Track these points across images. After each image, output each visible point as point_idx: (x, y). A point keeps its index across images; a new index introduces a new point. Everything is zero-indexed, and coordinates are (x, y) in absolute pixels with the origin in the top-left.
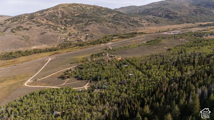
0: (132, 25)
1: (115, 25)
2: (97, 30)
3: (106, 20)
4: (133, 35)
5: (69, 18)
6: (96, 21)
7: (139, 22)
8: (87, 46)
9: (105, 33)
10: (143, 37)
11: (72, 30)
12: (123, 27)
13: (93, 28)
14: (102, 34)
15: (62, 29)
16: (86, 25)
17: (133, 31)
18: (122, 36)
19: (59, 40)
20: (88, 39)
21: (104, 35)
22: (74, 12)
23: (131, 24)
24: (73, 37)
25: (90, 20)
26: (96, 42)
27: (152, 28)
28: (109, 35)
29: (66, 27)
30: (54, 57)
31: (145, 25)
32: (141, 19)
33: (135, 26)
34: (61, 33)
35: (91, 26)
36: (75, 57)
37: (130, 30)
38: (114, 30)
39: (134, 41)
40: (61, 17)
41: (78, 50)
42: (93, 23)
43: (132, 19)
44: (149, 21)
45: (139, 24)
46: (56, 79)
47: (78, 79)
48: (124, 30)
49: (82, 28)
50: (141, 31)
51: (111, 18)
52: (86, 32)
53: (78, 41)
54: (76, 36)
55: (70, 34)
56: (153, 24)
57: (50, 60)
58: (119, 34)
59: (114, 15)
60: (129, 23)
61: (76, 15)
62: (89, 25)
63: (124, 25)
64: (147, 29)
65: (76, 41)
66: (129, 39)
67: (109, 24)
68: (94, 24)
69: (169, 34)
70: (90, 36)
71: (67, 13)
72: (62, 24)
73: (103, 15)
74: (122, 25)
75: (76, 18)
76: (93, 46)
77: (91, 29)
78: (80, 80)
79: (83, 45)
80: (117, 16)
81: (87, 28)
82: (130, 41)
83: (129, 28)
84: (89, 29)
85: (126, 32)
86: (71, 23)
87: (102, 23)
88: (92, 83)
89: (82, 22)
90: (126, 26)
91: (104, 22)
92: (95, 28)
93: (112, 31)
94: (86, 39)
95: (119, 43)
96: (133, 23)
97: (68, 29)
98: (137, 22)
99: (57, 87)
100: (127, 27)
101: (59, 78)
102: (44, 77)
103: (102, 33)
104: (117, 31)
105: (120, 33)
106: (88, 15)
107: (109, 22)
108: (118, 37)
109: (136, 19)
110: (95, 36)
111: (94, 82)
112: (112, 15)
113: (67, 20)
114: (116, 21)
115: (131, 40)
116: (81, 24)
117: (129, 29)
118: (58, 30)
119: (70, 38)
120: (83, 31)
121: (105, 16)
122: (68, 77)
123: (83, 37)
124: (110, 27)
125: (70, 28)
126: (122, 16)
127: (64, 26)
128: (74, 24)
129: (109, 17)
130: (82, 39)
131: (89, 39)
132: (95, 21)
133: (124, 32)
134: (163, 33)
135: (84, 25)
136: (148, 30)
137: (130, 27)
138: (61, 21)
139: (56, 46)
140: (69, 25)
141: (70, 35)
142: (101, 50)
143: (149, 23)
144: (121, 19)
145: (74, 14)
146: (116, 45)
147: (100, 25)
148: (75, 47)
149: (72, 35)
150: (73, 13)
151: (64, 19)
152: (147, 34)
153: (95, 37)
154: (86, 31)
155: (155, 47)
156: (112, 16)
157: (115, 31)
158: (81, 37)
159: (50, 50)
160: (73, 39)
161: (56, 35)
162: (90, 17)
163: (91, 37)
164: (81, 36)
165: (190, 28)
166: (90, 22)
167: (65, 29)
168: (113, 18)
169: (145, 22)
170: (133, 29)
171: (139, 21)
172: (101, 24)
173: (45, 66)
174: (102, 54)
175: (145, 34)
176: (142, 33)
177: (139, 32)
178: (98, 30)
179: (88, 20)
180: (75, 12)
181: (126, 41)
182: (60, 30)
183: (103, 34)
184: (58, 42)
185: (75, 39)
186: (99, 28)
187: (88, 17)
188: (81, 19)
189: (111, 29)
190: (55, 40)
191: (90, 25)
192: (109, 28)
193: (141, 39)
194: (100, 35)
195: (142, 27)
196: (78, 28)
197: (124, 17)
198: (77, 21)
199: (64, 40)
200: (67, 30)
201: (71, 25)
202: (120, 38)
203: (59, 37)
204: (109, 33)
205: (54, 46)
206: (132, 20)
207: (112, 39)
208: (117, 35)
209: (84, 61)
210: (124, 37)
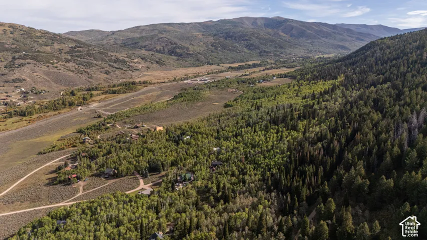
0: (118, 68)
1: (82, 68)
2: (44, 78)
3: (57, 57)
4: (130, 86)
6: (36, 59)
7: (128, 61)
8: (42, 115)
9: (65, 85)
10: (154, 90)
12: (101, 72)
13: (29, 73)
14: (58, 87)
16: (10, 67)
17: (124, 80)
18: (110, 90)
20: (31, 99)
21: (65, 88)
23: (115, 65)
25: (16, 57)
26: (58, 104)
27: (156, 73)
28: (75, 88)
31: (140, 67)
32: (129, 57)
33: (125, 69)
35: (26, 70)
37: (118, 77)
38: (84, 77)
39: (142, 97)
42: (28, 63)
43: (112, 56)
44: (146, 60)
45: (129, 65)
46: (45, 188)
48: (107, 78)
49: (3, 75)
50: (142, 80)
51: (65, 53)
52: (16, 85)
53: (6, 104)
56: (155, 65)
59: (71, 47)
60: (109, 63)
62: (18, 67)
63: (103, 68)
64: (149, 75)
66: (129, 95)
67: (67, 65)
68: (32, 66)
69: (196, 82)
70: (32, 92)
73: (42, 45)
74: (97, 67)
76: (56, 112)
77: (29, 77)
79: (31, 114)
80: (80, 49)
81: (17, 74)
82: (136, 98)
83: (116, 74)
84: (23, 77)
85: (111, 82)
87: (52, 64)
88: (149, 177)
90: (106, 69)
91: (55, 61)
92: (38, 74)
93: (82, 81)
94: (26, 98)
95: (116, 102)
96: (118, 63)
98: (124, 62)
99: (70, 201)
100: (110, 72)
101: (50, 184)
103: (58, 85)
104: (91, 80)
105: (99, 84)
106: (7, 46)
107: (68, 61)
108: (98, 92)
109: (122, 55)
110: (44, 91)
111: (152, 175)
114: (83, 60)
115: (135, 96)
117: (115, 76)
120: (6, 82)
121: (48, 49)
123: (15, 95)
124: (73, 71)
126: (89, 50)
129: (60, 50)
130: (14, 100)
132: (32, 58)
133: (107, 82)
134: (185, 82)
135: (6, 67)
136: (152, 78)
137: (116, 72)
142: (86, 118)
143: (148, 64)
144: (89, 55)
146: (111, 106)
147: (48, 66)
148: (11, 120)
152: (155, 84)
153: (46, 94)
154: (14, 81)
156: (67, 50)
157: (88, 79)
158: (8, 96)
163: (36, 94)
164: (6, 93)
168: (72, 51)
169: (140, 63)
170: (123, 76)
171: (127, 59)
174: (103, 125)
175: (151, 84)
176: (145, 82)
177: (140, 81)
178: (47, 79)
179: (10, 57)
181: (127, 98)
183: (63, 88)
186: (46, 74)
187: (7, 50)
189: (78, 77)
191: (23, 68)
192: (71, 74)
193: (155, 93)
194: (57, 90)
195: (138, 72)
197: (94, 52)
202: (107, 92)
204: (75, 85)
206: (113, 58)
207: (91, 96)
208: (96, 89)
209: (75, 144)
210: (116, 91)
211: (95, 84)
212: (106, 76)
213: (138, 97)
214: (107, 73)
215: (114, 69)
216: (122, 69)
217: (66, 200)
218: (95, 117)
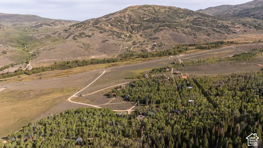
0: (218, 32)
1: (194, 31)
2: (168, 38)
3: (182, 25)
4: (218, 45)
5: (136, 23)
6: (169, 26)
7: (230, 27)
8: (151, 58)
9: (177, 42)
10: (232, 49)
11: (138, 37)
12: (205, 34)
14: (174, 43)
15: (126, 36)
17: (218, 40)
18: (200, 46)
19: (120, 50)
20: (155, 49)
22: (144, 16)
23: (218, 30)
24: (137, 47)
25: (161, 25)
26: (163, 53)
27: (249, 36)
28: (183, 44)
29: (132, 34)
30: (109, 70)
31: (238, 31)
32: (233, 24)
34: (125, 41)
35: (162, 32)
36: (132, 71)
37: (215, 38)
38: (191, 37)
39: (216, 53)
40: (128, 22)
41: (139, 62)
42: (165, 29)
43: (219, 23)
44: (246, 26)
45: (229, 29)
47: (125, 99)
48: (206, 39)
49: (151, 35)
50: (231, 40)
51: (190, 22)
52: (154, 41)
53: (142, 51)
54: (141, 45)
55: (134, 42)
56: (252, 29)
57: (104, 72)
58: (197, 43)
59: (195, 19)
60: (214, 28)
61: (146, 19)
62: (159, 31)
64: (241, 37)
65: (140, 51)
66: (209, 50)
67: (186, 30)
70: (158, 45)
71: (135, 17)
72: (128, 31)
73: (180, 18)
74: (204, 31)
75: (144, 23)
76: (159, 58)
77: (161, 37)
78: (127, 101)
80: (199, 19)
81: (156, 35)
84: (159, 36)
86: (138, 29)
87: (177, 29)
88: (139, 106)
89: (151, 27)
90: (209, 32)
91: (180, 27)
92: (167, 35)
93: (189, 39)
94: (153, 48)
95: (194, 55)
96: (221, 28)
97: (134, 36)
100: (210, 35)
101: (105, 95)
102: (91, 92)
104: (195, 39)
105: (199, 42)
106: (160, 19)
107: (187, 27)
108: (195, 47)
109: (225, 23)
110: (164, 45)
111: (141, 105)
112: (191, 18)
113: (134, 26)
114: (197, 26)
115: (212, 52)
116: (149, 30)
117: (213, 37)
118: (122, 38)
119: (134, 47)
120: (150, 39)
121: (182, 20)
122: (114, 96)
123: (150, 46)
124: (186, 34)
125: (136, 35)
126: (205, 19)
127: (130, 33)
128: (141, 31)
129: (188, 20)
130: (147, 49)
131: (157, 49)
132: (167, 26)
133: (206, 41)
135: (154, 31)
136: (243, 39)
137: (215, 35)
138: (127, 27)
139: (116, 57)
140: (135, 31)
141: (134, 43)
142: (167, 63)
143: (246, 29)
144: (203, 23)
145: (144, 18)
146: (190, 57)
147: (173, 31)
148: (137, 59)
149: (136, 44)
150: (142, 16)
151: (131, 25)
152: (238, 44)
154: (154, 39)
155: (244, 63)
156: (192, 20)
157: (193, 39)
158: (147, 47)
159: (108, 61)
160: (137, 48)
161: (119, 43)
162: (162, 21)
163: (159, 46)
164: (147, 45)
166: (160, 28)
167: (130, 36)
168: (194, 21)
169: (239, 28)
170: (219, 37)
171: (230, 25)
172: (174, 29)
173: (97, 80)
174: (165, 69)
175: (236, 44)
176: (232, 43)
177: (228, 41)
178: (170, 38)
179: (159, 25)
180: (145, 16)
181: (205, 53)
182: (124, 37)
183: (176, 44)
184: (120, 51)
185: (139, 49)
186: (171, 35)
187: (159, 21)
188: (151, 24)
189: (188, 37)
190: (117, 49)
191: (161, 31)
192: (184, 35)
194: (172, 44)
195: (234, 34)
196: (145, 35)
197: (208, 21)
198: (145, 27)
199: (126, 50)
200: (132, 38)
201: (138, 32)
203: (121, 46)
204: (183, 42)
205: (114, 56)
206: (219, 25)
207: (187, 49)
208: (195, 45)
209: (140, 77)
210: (203, 47)
211: (197, 41)
212: (207, 37)
214: (209, 35)
215: (214, 32)
216: (221, 32)
218: (171, 63)
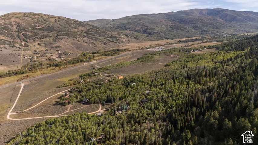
0: (111, 41)
1: (91, 41)
2: (71, 46)
3: (79, 35)
4: (116, 52)
5: (29, 31)
6: (68, 35)
7: (117, 37)
8: (65, 66)
9: (81, 50)
10: (128, 54)
11: (35, 46)
12: (102, 43)
13: (65, 43)
14: (78, 51)
15: (21, 45)
16: (55, 40)
17: (114, 48)
18: (104, 54)
19: (22, 60)
20: (63, 58)
21: (81, 52)
22: (35, 24)
23: (110, 39)
24: (41, 56)
25: (59, 34)
26: (75, 60)
27: (133, 44)
28: (86, 52)
29: (28, 43)
31: (124, 41)
32: (119, 35)
33: (115, 41)
34: (22, 51)
35: (63, 41)
38: (92, 46)
39: (120, 58)
40: (17, 30)
41: (52, 72)
42: (64, 38)
43: (109, 34)
44: (129, 37)
45: (118, 39)
46: (53, 107)
47: (84, 104)
48: (104, 47)
49: (51, 44)
50: (123, 48)
51: (84, 32)
52: (57, 49)
53: (50, 60)
54: (45, 54)
55: (35, 51)
56: (133, 39)
57: (23, 85)
58: (99, 51)
59: (88, 29)
60: (107, 38)
61: (38, 28)
62: (59, 40)
63: (103, 41)
64: (129, 45)
65: (46, 60)
66: (114, 57)
67: (84, 39)
68: (66, 39)
69: (154, 50)
70: (64, 53)
71: (24, 24)
72: (20, 39)
73: (73, 28)
74: (100, 40)
75: (39, 32)
76: (73, 65)
77: (64, 45)
79: (60, 65)
80: (92, 30)
81: (58, 44)
82: (117, 59)
83: (109, 45)
84: (61, 45)
85: (107, 49)
86: (34, 37)
87: (76, 38)
89: (48, 36)
90: (105, 41)
91: (78, 37)
92: (68, 44)
93: (90, 48)
94: (60, 57)
95: (105, 61)
96: (112, 38)
97: (31, 45)
98: (115, 37)
100: (106, 44)
101: (55, 105)
102: (31, 106)
103: (78, 50)
104: (96, 48)
105: (100, 50)
106: (55, 28)
107: (84, 37)
108: (99, 54)
109: (115, 34)
110: (70, 53)
112: (86, 28)
113: (27, 34)
114: (93, 36)
115: (117, 57)
116: (47, 39)
118: (16, 47)
119: (37, 57)
120: (52, 48)
121: (76, 30)
122: (69, 103)
123: (55, 55)
124: (86, 43)
125: (33, 44)
126: (97, 30)
127: (24, 42)
128: (38, 40)
129: (82, 31)
130: (54, 58)
131: (64, 57)
132: (66, 35)
133: (104, 49)
134: (148, 50)
135: (53, 40)
136: (130, 47)
137: (110, 44)
138: (18, 35)
139: (20, 68)
140: (30, 40)
141: (35, 53)
142: (87, 69)
143: (129, 39)
144: (97, 33)
145: (36, 26)
146: (102, 63)
147: (74, 40)
148: (50, 68)
149: (39, 54)
150: (33, 24)
151: (22, 33)
152: (130, 50)
153: (71, 55)
154: (56, 47)
155: (151, 63)
156: (86, 30)
157: (94, 47)
158: (52, 55)
159: (16, 74)
160: (41, 58)
161: (17, 54)
162: (58, 30)
163: (66, 54)
164: (51, 54)
165: (172, 44)
166: (59, 37)
167: (26, 46)
168: (88, 32)
169: (124, 38)
170: (113, 46)
171: (117, 36)
172: (74, 39)
173: (21, 94)
174: (93, 73)
175: (128, 50)
176: (125, 50)
178: (73, 46)
179: (56, 35)
180: (37, 24)
181: (112, 59)
182: (19, 46)
183: (80, 52)
184: (21, 62)
185: (45, 59)
186: (72, 44)
187: (55, 31)
188: (46, 33)
189: (89, 46)
190: (17, 60)
191: (61, 40)
192: (85, 44)
193: (128, 56)
194: (77, 53)
195: (123, 43)
196: (44, 44)
197: (100, 32)
198: (42, 36)
199: (29, 60)
200: (29, 47)
201: (34, 40)
202: (102, 55)
203: (21, 56)
205: (18, 67)
206: (110, 35)
207: (94, 56)
208: (97, 53)
209: (75, 83)
210: (107, 54)
211: (97, 50)
212: (104, 45)
213: (118, 58)
214: (105, 44)
215: (109, 41)
216: (113, 42)
217: (60, 114)
218: (91, 69)
